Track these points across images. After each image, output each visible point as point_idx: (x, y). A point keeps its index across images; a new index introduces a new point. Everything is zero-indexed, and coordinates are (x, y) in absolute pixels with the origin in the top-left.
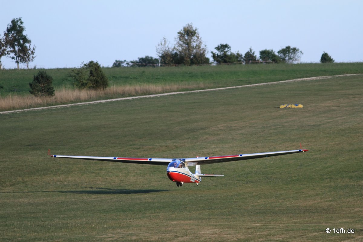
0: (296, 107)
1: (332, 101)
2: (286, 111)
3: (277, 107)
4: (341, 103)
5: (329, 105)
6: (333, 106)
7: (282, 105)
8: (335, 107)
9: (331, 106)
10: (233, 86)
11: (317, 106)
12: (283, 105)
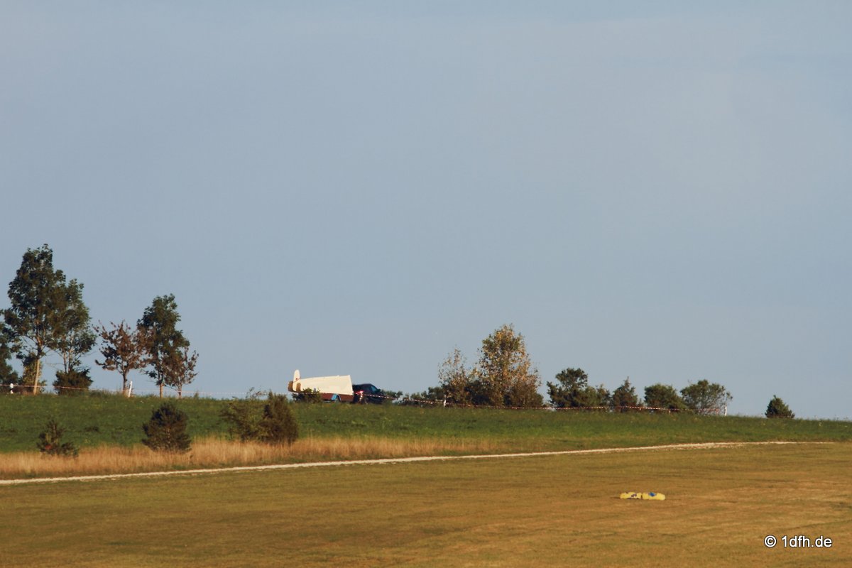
0: (651, 498)
1: (725, 491)
2: (629, 504)
3: (615, 496)
4: (742, 496)
5: (717, 497)
6: (723, 501)
7: (625, 494)
8: (727, 503)
9: (718, 500)
10: (547, 451)
11: (693, 498)
12: (627, 493)
